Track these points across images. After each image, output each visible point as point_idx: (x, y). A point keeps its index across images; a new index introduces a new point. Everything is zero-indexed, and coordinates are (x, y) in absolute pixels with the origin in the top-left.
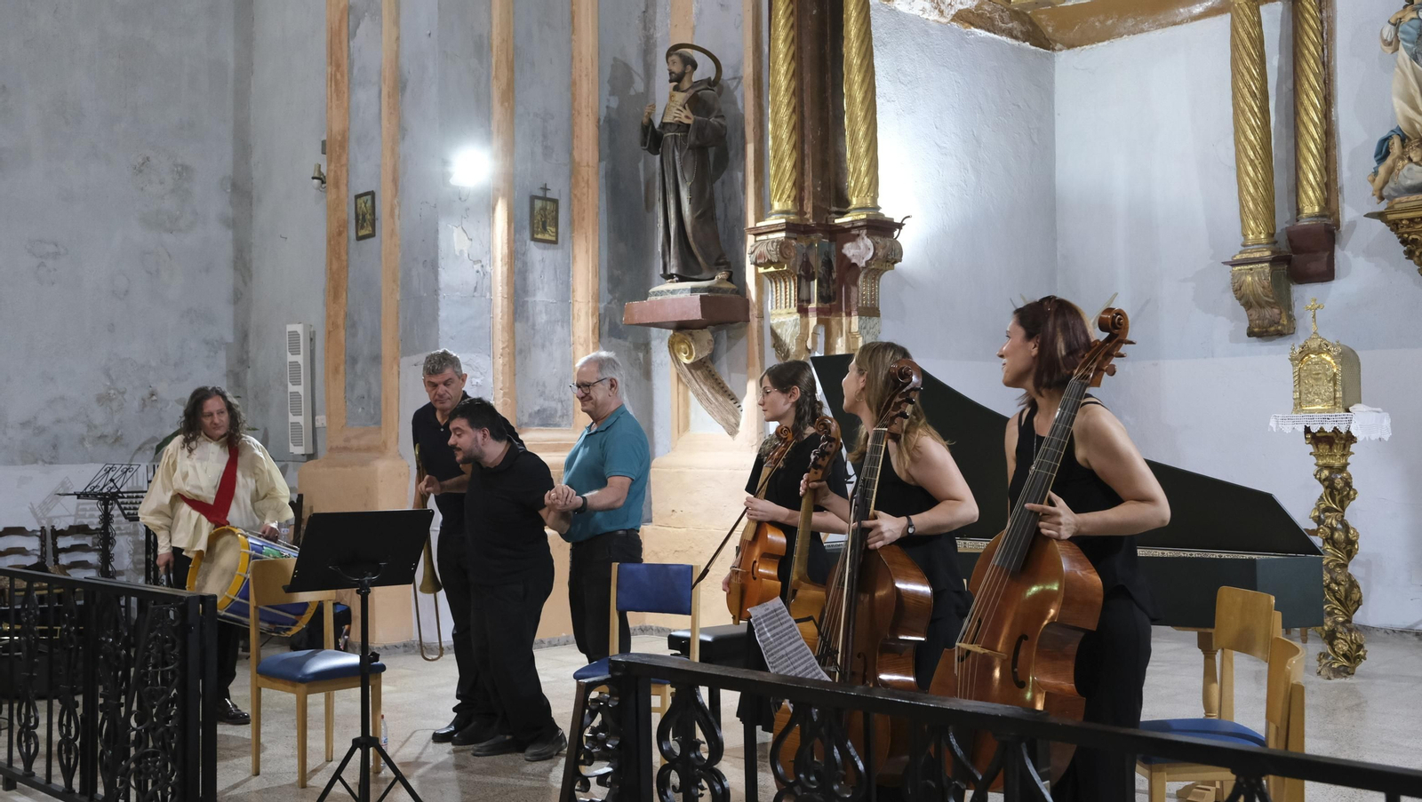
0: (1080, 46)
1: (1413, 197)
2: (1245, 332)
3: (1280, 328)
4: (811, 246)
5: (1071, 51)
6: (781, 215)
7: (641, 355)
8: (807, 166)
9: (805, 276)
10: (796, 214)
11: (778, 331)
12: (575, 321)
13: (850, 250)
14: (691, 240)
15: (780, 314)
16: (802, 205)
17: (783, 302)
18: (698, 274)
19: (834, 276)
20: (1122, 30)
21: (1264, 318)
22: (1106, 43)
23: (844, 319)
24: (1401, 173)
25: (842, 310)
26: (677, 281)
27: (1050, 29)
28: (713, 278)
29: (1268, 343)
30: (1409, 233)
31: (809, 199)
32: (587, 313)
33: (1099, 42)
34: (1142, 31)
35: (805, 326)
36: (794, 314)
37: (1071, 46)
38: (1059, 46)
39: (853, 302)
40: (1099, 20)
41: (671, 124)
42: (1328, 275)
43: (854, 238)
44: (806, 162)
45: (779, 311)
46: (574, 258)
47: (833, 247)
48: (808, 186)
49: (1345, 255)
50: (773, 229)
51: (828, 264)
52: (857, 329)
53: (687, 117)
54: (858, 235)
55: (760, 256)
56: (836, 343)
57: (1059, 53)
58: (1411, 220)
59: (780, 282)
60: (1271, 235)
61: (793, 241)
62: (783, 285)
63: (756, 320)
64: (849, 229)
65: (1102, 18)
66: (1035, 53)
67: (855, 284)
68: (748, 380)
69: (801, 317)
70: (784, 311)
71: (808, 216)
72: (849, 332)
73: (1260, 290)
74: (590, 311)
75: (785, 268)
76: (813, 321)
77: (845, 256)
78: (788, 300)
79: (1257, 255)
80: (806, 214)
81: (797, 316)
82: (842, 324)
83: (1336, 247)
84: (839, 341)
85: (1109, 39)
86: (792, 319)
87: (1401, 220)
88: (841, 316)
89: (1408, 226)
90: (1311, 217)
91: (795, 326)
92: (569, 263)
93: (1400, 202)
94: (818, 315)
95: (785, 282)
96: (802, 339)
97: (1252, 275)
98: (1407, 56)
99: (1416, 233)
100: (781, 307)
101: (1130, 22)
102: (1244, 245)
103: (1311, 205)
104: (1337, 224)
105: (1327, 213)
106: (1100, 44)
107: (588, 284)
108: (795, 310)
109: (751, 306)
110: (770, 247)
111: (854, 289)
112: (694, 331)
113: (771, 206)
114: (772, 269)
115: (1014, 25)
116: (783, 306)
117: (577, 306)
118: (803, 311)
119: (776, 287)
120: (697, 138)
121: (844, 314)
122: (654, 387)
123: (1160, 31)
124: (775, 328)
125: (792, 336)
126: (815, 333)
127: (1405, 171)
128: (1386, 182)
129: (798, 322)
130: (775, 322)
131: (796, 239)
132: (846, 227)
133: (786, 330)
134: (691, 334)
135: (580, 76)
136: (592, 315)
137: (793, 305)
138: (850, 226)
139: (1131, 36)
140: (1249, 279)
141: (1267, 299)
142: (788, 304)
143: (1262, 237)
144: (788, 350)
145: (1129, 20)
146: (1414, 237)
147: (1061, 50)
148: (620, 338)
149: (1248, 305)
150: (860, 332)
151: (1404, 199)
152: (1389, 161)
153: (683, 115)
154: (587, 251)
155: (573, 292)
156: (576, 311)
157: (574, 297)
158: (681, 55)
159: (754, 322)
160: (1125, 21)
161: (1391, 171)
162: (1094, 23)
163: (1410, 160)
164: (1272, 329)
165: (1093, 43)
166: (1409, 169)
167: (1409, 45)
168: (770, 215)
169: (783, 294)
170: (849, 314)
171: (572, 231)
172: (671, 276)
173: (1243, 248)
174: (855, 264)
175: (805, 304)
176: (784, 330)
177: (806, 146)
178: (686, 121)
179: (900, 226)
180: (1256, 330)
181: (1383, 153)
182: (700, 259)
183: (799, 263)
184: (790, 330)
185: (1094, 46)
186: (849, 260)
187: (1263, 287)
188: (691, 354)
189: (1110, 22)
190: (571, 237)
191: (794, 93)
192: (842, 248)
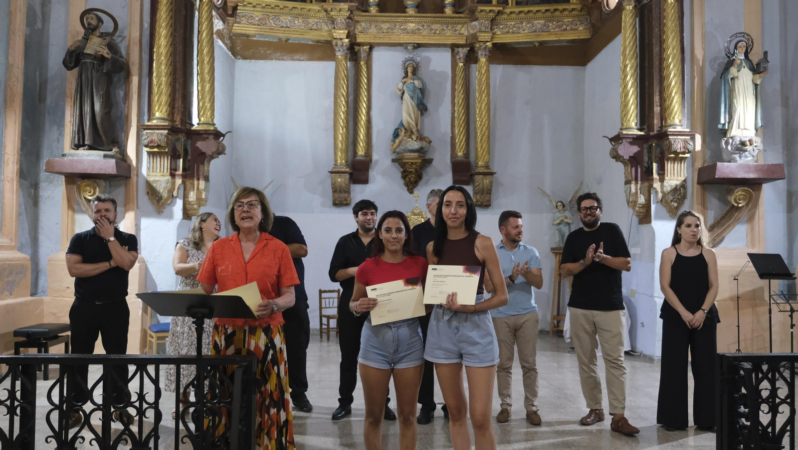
0: (250, 59)
1: (412, 154)
2: (330, 202)
3: (348, 202)
4: (178, 140)
5: (244, 61)
6: (162, 121)
7: (33, 191)
8: (177, 96)
9: (174, 156)
10: (170, 121)
11: (154, 185)
12: (5, 166)
13: (200, 144)
14: (99, 126)
15: (156, 176)
16: (173, 117)
17: (159, 169)
18: (101, 147)
19: (189, 158)
20: (273, 57)
21: (341, 197)
22: (263, 61)
23: (196, 182)
24: (408, 144)
25: (194, 177)
26: (87, 149)
27: (238, 48)
28: (111, 150)
29: (339, 208)
30: (409, 168)
31: (178, 114)
32: (13, 162)
33: (260, 60)
34: (283, 60)
35: (173, 184)
36: (167, 176)
37: (245, 58)
38: (239, 57)
39: (201, 173)
40: (264, 50)
41: (90, 55)
42: (365, 181)
43: (204, 139)
44: (177, 93)
45: (155, 174)
46: (6, 125)
47: (189, 142)
48: (178, 107)
49: (373, 174)
50: (161, 128)
51: (186, 151)
52: (203, 188)
53: (107, 53)
54: (208, 138)
55: (152, 141)
56: (189, 194)
57: (238, 60)
58: (412, 163)
59: (157, 158)
60: (346, 162)
61: (170, 136)
62: (159, 159)
63: (136, 177)
64: (202, 134)
65: (265, 49)
66: (231, 58)
67: (203, 164)
68: (126, 211)
69: (171, 178)
70: (160, 174)
71: (178, 123)
72: (198, 189)
73: (344, 185)
74: (16, 161)
75: (167, 150)
76: (179, 181)
77: (198, 148)
78: (162, 168)
79: (343, 170)
80: (176, 122)
81: (169, 178)
82: (194, 185)
83: (370, 170)
84: (192, 193)
85: (266, 60)
86: (165, 179)
87: (408, 163)
88: (193, 180)
89: (410, 165)
90: (362, 156)
91: (167, 183)
92: (3, 128)
93: (406, 155)
94: (182, 178)
95: (160, 158)
96: (171, 192)
97: (341, 178)
98: (409, 97)
99: (412, 168)
100: (156, 172)
101: (278, 54)
102: (335, 165)
103: (361, 152)
104: (371, 161)
105: (367, 155)
106: (260, 61)
107: (15, 143)
108: (169, 174)
109: (132, 169)
110: (160, 137)
111: (201, 167)
112: (97, 180)
113: (154, 115)
114: (156, 150)
115: (228, 42)
116: (158, 171)
117: (6, 157)
118: (173, 175)
119: (153, 160)
120: (112, 67)
121: (195, 179)
122: (41, 211)
123: (291, 62)
124: (151, 183)
125: (165, 188)
126: (179, 188)
127: (410, 143)
128: (398, 146)
129: (170, 181)
130: (152, 179)
131: (170, 135)
132: (201, 132)
133: (160, 185)
134: (96, 182)
135: (16, 10)
136: (17, 164)
137: (165, 171)
138: (204, 132)
139: (277, 61)
140: (339, 180)
141: (345, 189)
142: (162, 170)
143: (344, 161)
144: (161, 196)
145: (278, 53)
146: (411, 170)
147: (239, 59)
148: (24, 179)
149: (335, 191)
150: (204, 190)
151: (408, 154)
152: (400, 138)
153: (105, 52)
154: (15, 123)
155: (5, 147)
156: (6, 160)
157: (4, 150)
158: (97, 16)
159: (134, 178)
160: (276, 53)
161: (400, 142)
162: (261, 50)
163: (412, 139)
164: (345, 202)
165: (257, 59)
166: (412, 143)
167: (410, 93)
168: (153, 120)
169: (158, 164)
170: (198, 179)
171: (6, 108)
172: (84, 145)
173: (334, 166)
174: (204, 153)
175: (173, 172)
176: (159, 185)
177: (177, 85)
178: (106, 56)
179: (224, 136)
180: (337, 202)
181: (396, 135)
182: (104, 138)
183: (171, 149)
184: (163, 185)
185: (257, 61)
186: (201, 150)
187: (346, 184)
188: (94, 193)
189: (268, 52)
190: (5, 112)
191: (171, 55)
192: (196, 143)
